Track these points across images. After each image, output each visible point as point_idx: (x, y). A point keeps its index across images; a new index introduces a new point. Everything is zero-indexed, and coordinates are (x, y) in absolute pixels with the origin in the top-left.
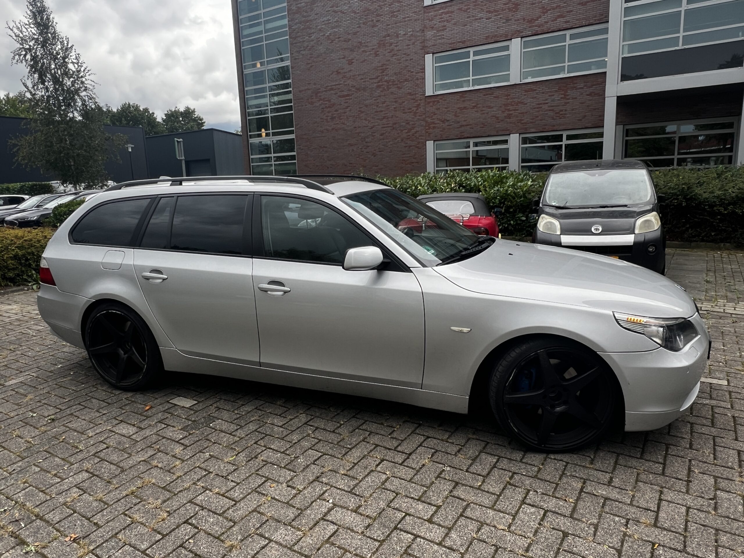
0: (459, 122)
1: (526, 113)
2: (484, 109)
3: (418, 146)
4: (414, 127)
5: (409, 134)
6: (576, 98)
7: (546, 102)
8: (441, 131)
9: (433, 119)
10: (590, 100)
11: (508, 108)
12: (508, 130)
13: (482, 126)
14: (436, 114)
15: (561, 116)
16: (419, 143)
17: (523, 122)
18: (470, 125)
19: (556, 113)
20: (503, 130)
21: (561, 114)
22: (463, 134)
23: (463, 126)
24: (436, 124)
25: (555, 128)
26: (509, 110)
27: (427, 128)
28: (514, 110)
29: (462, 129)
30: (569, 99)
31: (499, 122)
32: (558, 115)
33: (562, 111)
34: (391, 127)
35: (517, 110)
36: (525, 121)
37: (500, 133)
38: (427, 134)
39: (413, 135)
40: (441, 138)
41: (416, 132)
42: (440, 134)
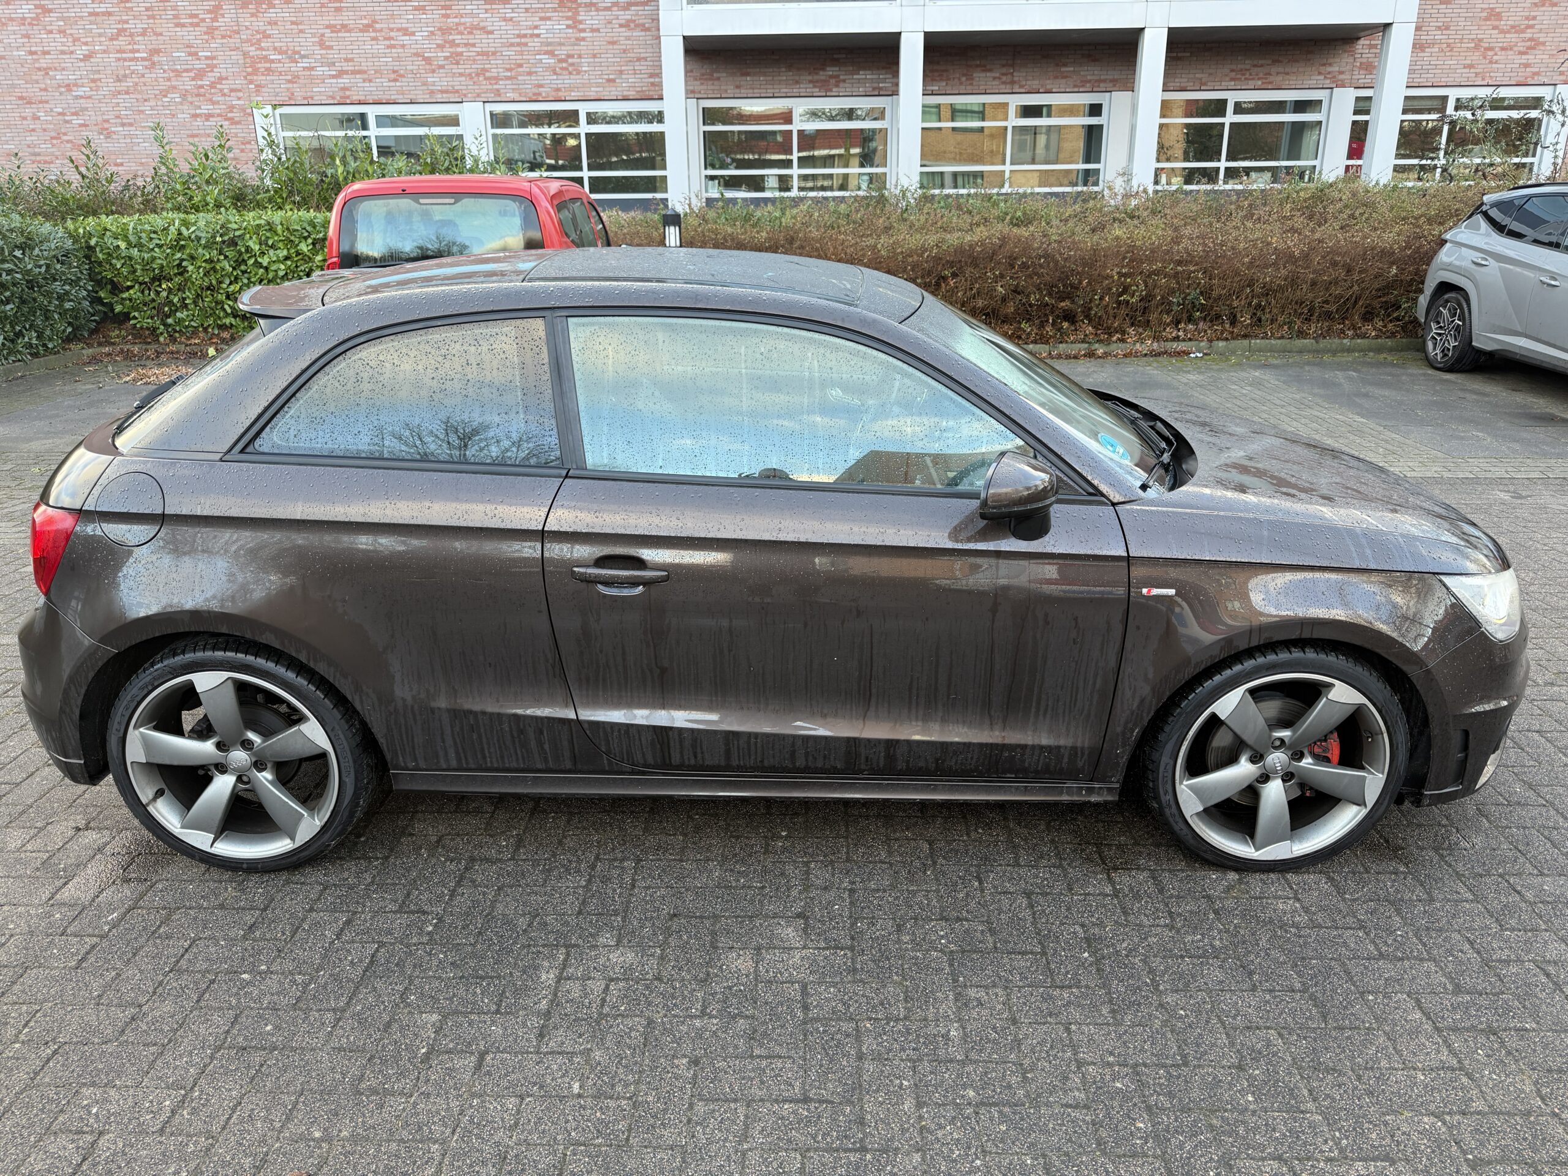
0: (333, 64)
1: (494, 53)
2: (392, 34)
3: (229, 115)
4: (215, 66)
5: (200, 83)
6: (598, 30)
7: (536, 32)
8: (289, 81)
9: (262, 49)
10: (628, 38)
11: (451, 37)
12: (457, 91)
13: (393, 76)
14: (269, 36)
15: (570, 69)
16: (231, 108)
17: (488, 74)
18: (365, 72)
19: (561, 61)
20: (442, 92)
21: (572, 64)
22: (348, 93)
23: (346, 72)
24: (272, 61)
25: (562, 95)
26: (453, 44)
27: (250, 70)
28: (466, 45)
29: (345, 81)
30: (584, 31)
31: (433, 71)
32: (564, 65)
33: (572, 56)
34: (143, 59)
35: (474, 45)
36: (494, 73)
37: (439, 97)
38: (252, 86)
39: (212, 85)
40: (290, 99)
41: (221, 78)
42: (288, 89)
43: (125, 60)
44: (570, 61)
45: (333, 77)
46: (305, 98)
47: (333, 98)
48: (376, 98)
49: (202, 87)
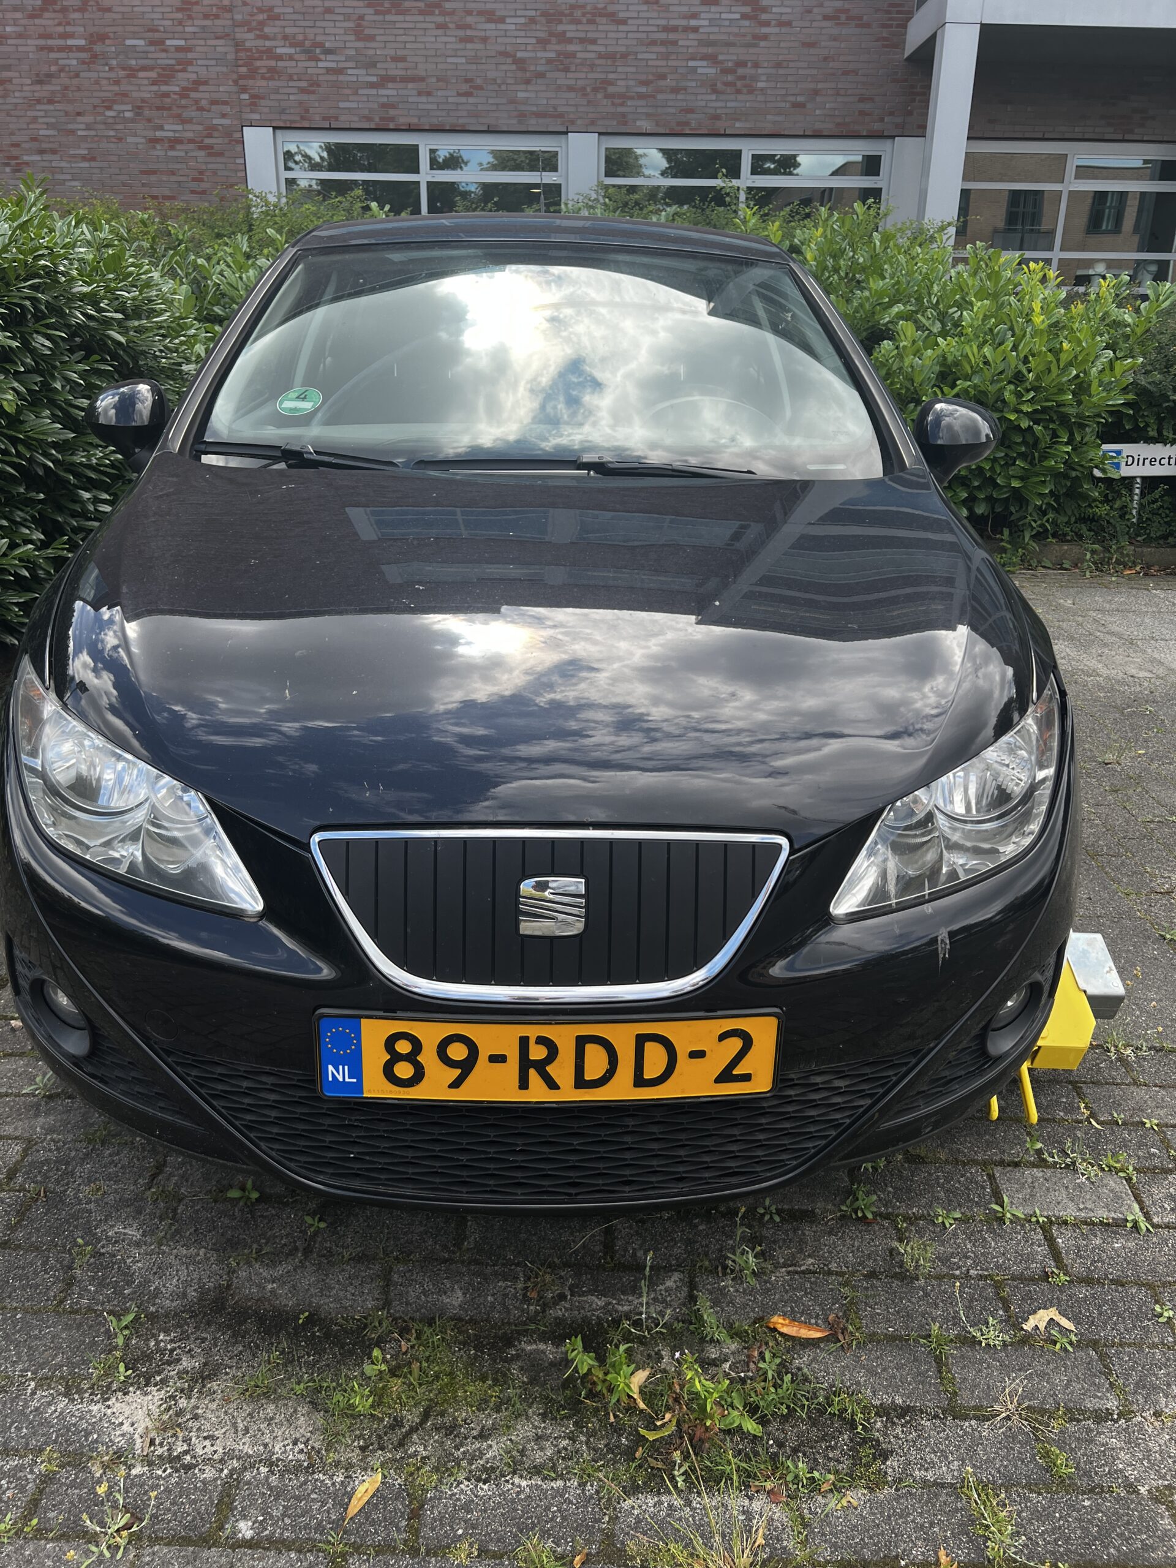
0: (373, 65)
1: (624, 56)
2: (470, 19)
3: (208, 141)
4: (190, 62)
5: (164, 88)
6: (789, 24)
7: (693, 23)
8: (303, 91)
9: (266, 37)
10: (834, 38)
11: (560, 28)
12: (561, 116)
13: (465, 87)
14: (277, 17)
15: (739, 84)
16: (211, 130)
17: (611, 89)
18: (422, 79)
19: (725, 71)
20: (538, 115)
21: (743, 78)
22: (392, 112)
23: (392, 79)
24: (279, 58)
25: (720, 126)
26: (562, 38)
27: (243, 70)
28: (582, 41)
29: (389, 92)
30: (767, 24)
31: (528, 82)
32: (730, 78)
33: (743, 64)
34: (80, 49)
35: (593, 42)
36: (620, 87)
37: (533, 124)
38: (245, 96)
39: (184, 93)
40: (303, 118)
41: (198, 83)
42: (301, 103)
43: (50, 49)
44: (741, 71)
45: (372, 85)
46: (324, 119)
47: (369, 119)
48: (435, 121)
49: (166, 95)
